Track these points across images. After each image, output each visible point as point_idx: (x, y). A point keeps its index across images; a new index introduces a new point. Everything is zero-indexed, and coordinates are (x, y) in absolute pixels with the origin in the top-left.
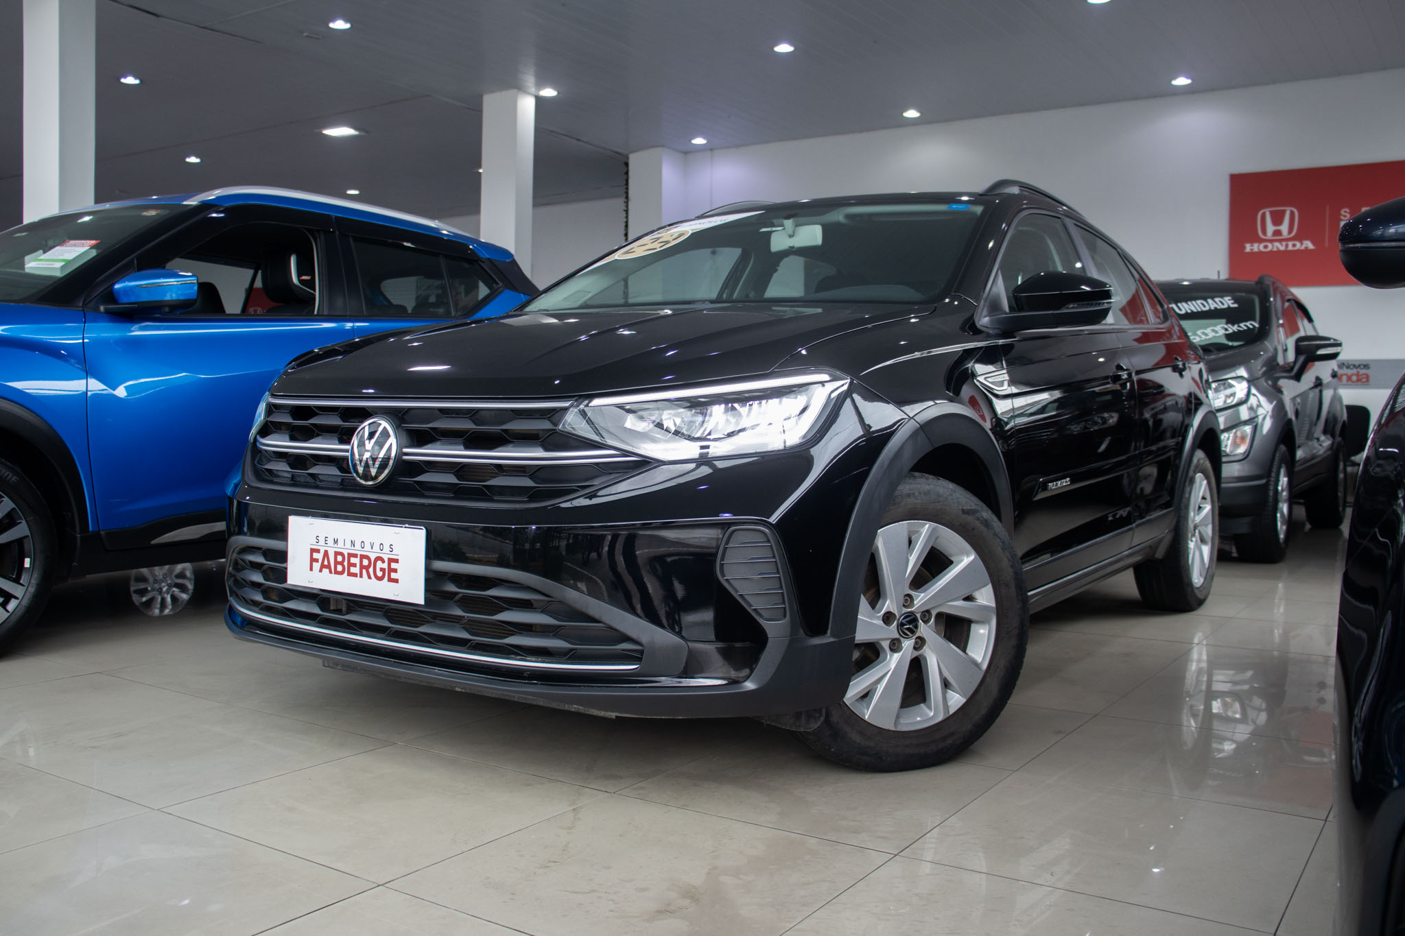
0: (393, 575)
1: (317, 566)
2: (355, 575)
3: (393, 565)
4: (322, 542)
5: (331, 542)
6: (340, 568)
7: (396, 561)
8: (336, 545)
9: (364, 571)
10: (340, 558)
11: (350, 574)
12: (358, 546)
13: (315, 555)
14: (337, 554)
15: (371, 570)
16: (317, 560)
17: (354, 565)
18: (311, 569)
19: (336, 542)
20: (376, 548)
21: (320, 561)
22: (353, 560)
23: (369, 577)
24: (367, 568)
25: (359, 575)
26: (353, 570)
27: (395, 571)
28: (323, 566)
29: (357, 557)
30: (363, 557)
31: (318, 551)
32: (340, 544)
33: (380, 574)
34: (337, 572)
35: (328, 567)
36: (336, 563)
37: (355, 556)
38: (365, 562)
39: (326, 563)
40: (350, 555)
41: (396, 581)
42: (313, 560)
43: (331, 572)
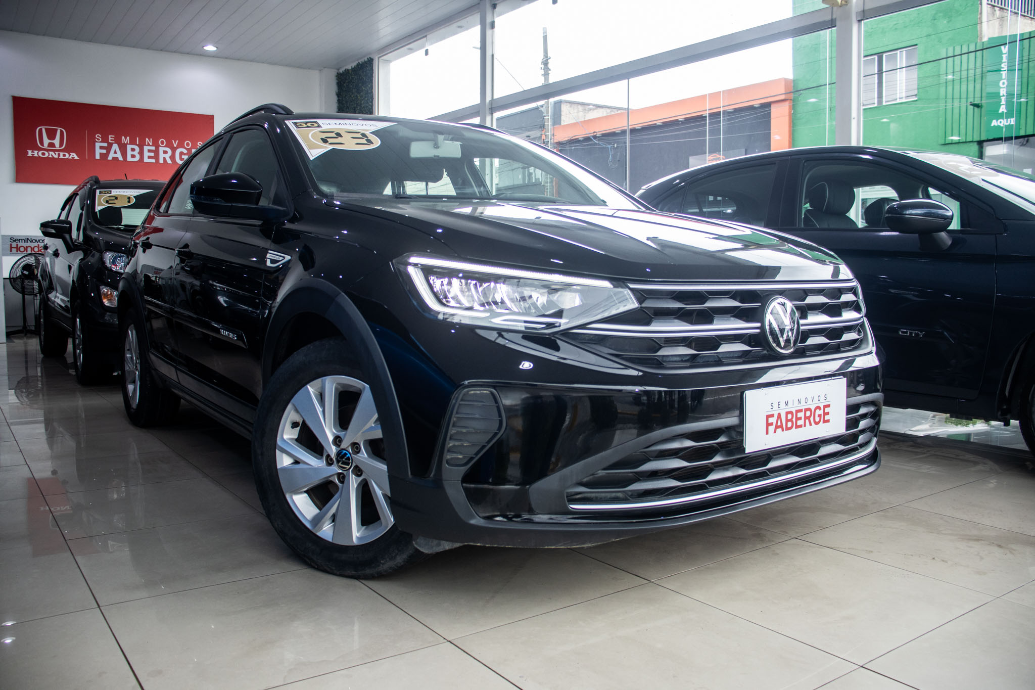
0: (827, 418)
1: (771, 428)
2: (801, 426)
3: (827, 410)
4: (776, 406)
5: (782, 405)
6: (789, 424)
7: (828, 406)
8: (787, 407)
9: (807, 421)
10: (790, 416)
11: (797, 427)
12: (803, 402)
13: (771, 420)
14: (787, 413)
15: (812, 419)
16: (772, 424)
17: (800, 418)
18: (767, 433)
19: (787, 404)
20: (816, 401)
21: (774, 424)
22: (800, 415)
23: (811, 424)
24: (809, 418)
25: (803, 426)
26: (800, 422)
27: (828, 413)
28: (777, 427)
29: (802, 411)
30: (806, 410)
31: (772, 416)
32: (790, 404)
33: (817, 419)
34: (787, 429)
35: (781, 426)
36: (787, 421)
37: (801, 411)
38: (808, 414)
39: (779, 424)
40: (797, 411)
41: (828, 421)
42: (768, 424)
43: (783, 430)
